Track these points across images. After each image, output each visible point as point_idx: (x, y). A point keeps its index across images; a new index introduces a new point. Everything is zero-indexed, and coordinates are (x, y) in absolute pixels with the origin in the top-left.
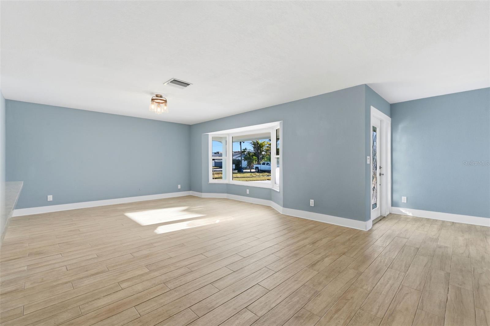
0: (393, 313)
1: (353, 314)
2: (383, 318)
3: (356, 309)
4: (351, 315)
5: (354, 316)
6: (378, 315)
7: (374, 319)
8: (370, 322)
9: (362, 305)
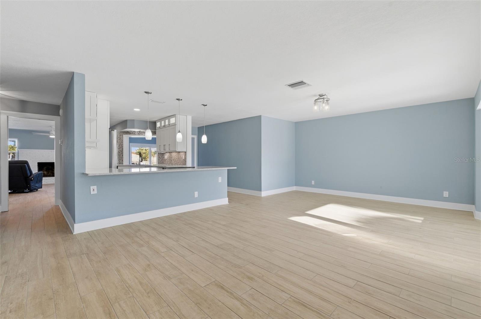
0: (110, 316)
1: (131, 290)
2: (112, 307)
3: (135, 294)
4: (131, 289)
5: (128, 290)
6: (117, 304)
7: (117, 300)
8: (116, 296)
9: (135, 299)
